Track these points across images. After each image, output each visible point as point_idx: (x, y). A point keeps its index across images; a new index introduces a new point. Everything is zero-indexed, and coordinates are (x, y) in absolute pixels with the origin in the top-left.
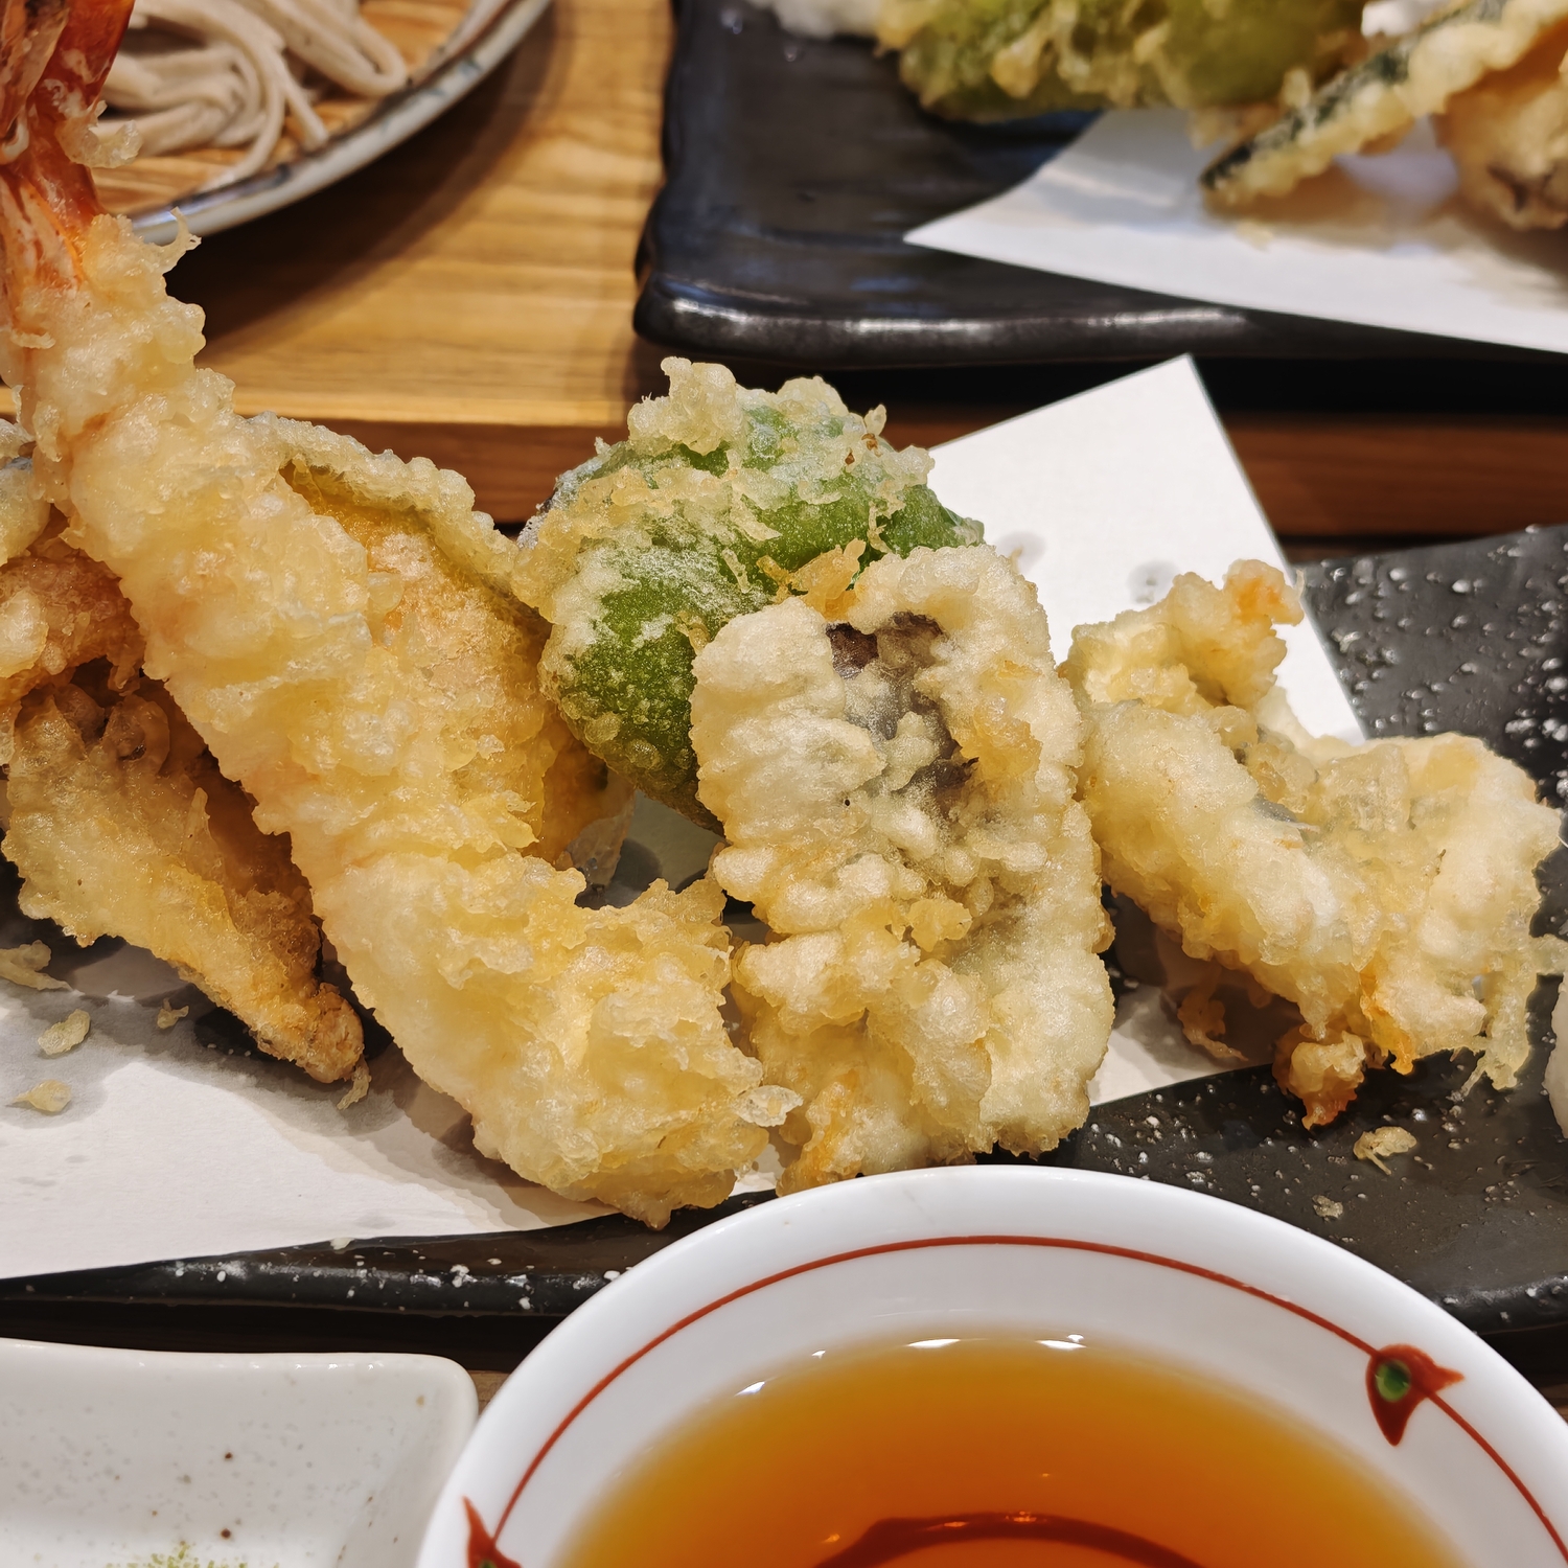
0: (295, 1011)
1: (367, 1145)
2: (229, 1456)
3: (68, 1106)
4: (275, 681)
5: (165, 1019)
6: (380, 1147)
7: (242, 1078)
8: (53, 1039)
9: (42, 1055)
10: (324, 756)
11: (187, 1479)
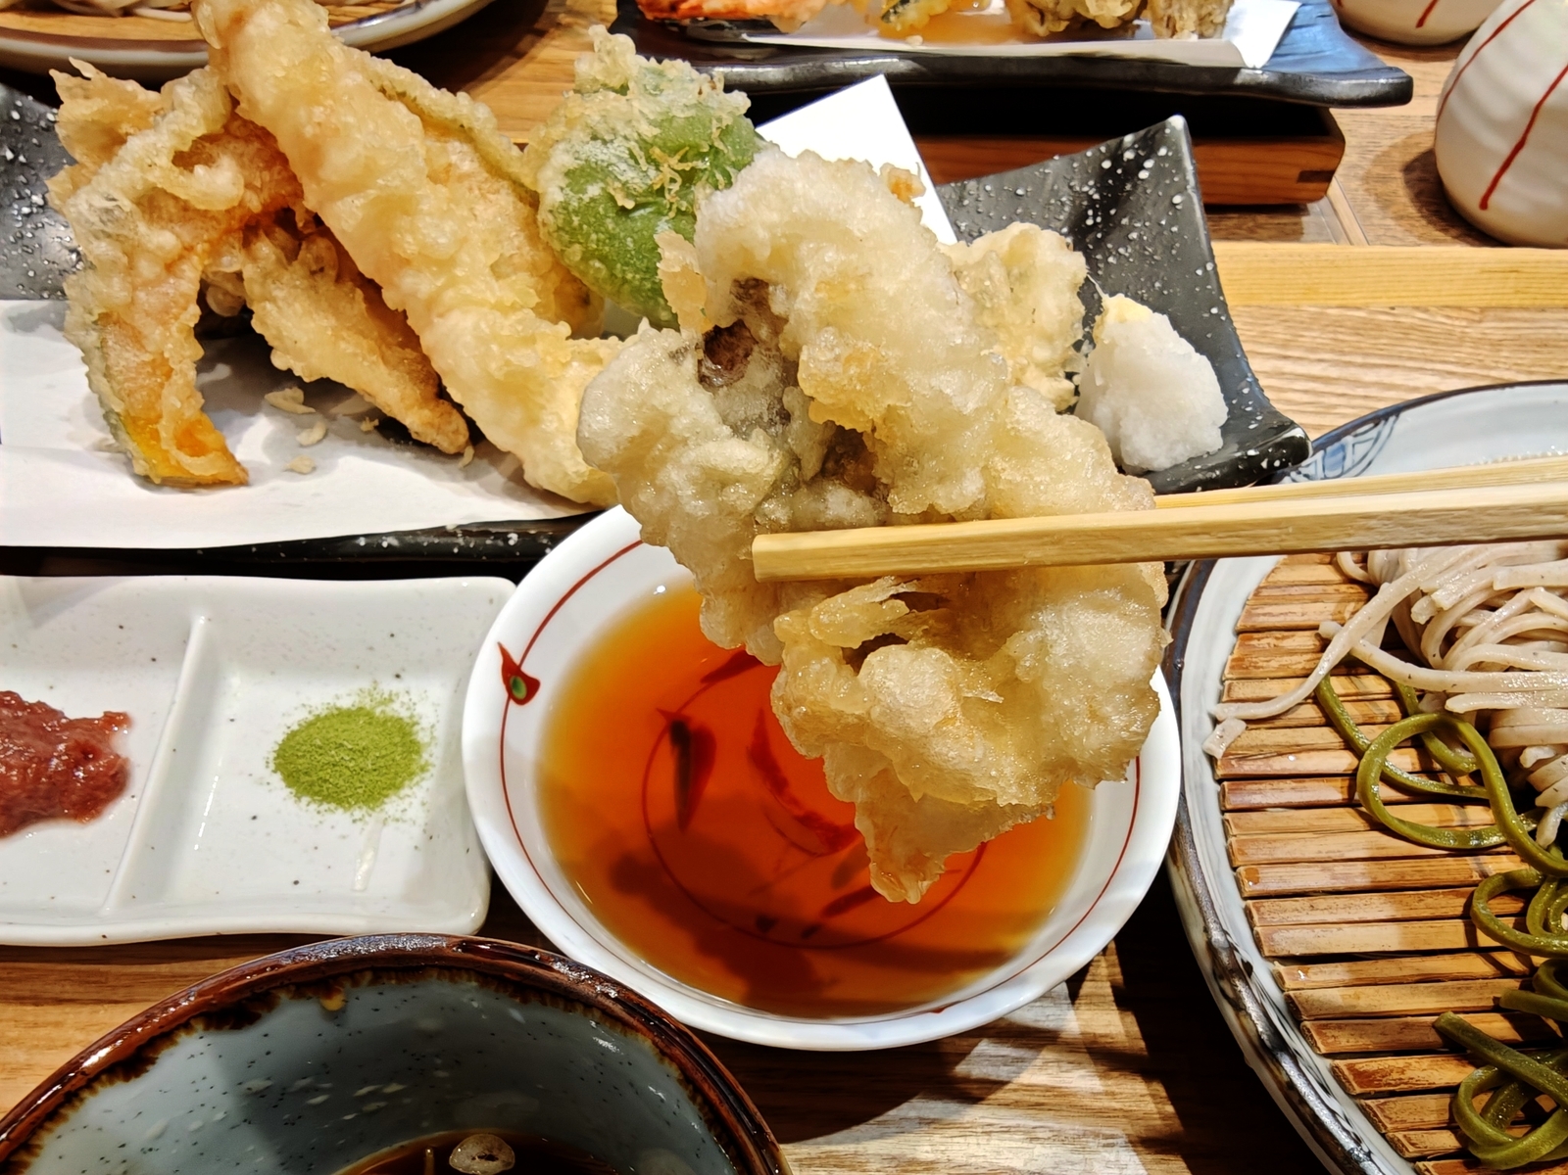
0: (427, 413)
1: (474, 485)
2: (392, 635)
3: (314, 469)
4: (372, 193)
5: (367, 426)
6: (482, 485)
7: (408, 455)
8: (305, 437)
9: (301, 446)
10: (409, 246)
11: (371, 649)
